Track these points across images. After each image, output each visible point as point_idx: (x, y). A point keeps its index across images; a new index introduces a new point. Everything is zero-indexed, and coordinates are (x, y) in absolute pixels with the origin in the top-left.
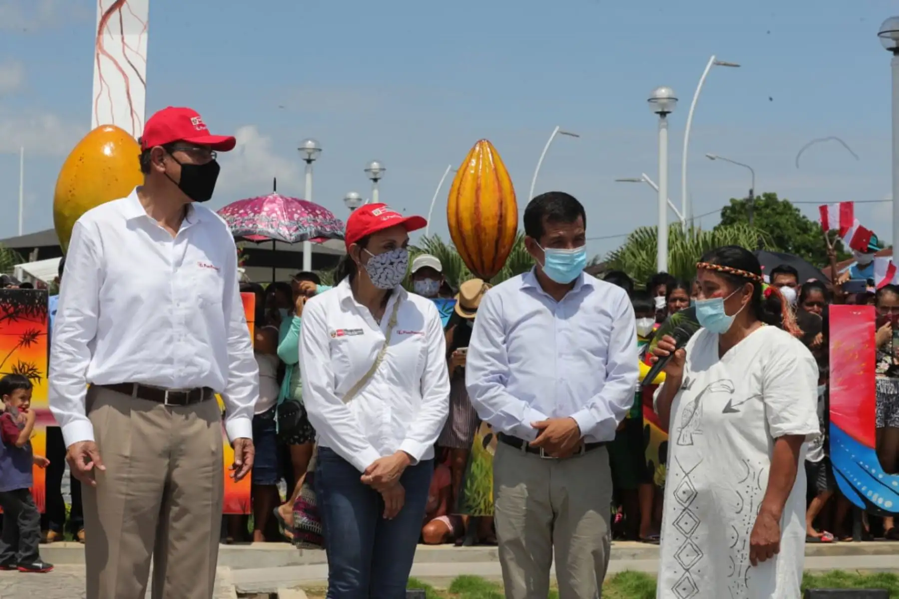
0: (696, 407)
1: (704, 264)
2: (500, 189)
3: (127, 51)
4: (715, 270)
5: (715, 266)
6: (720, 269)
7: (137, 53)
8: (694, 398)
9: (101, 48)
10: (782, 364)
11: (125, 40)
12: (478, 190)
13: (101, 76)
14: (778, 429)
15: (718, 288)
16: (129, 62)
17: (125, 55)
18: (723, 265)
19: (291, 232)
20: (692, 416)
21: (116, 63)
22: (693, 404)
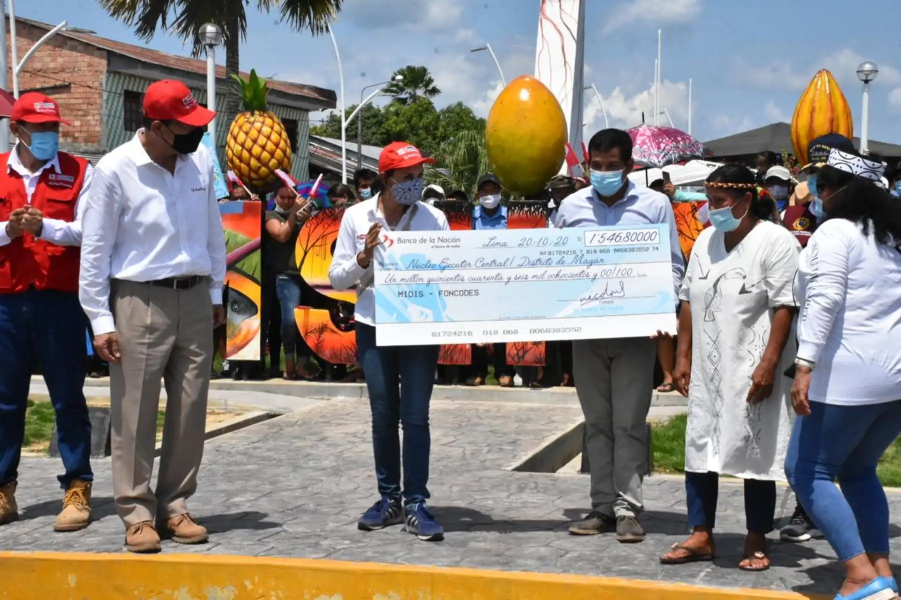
0: (716, 291)
1: (711, 184)
2: (833, 109)
3: (563, 15)
4: (721, 187)
5: (720, 184)
6: (725, 186)
7: (571, 16)
8: (712, 284)
9: (544, 14)
10: (780, 253)
11: (563, 7)
12: (813, 112)
13: (543, 36)
14: (777, 301)
15: (725, 200)
16: (564, 24)
17: (561, 18)
18: (726, 182)
19: (660, 159)
20: (713, 299)
21: (554, 25)
22: (712, 289)
